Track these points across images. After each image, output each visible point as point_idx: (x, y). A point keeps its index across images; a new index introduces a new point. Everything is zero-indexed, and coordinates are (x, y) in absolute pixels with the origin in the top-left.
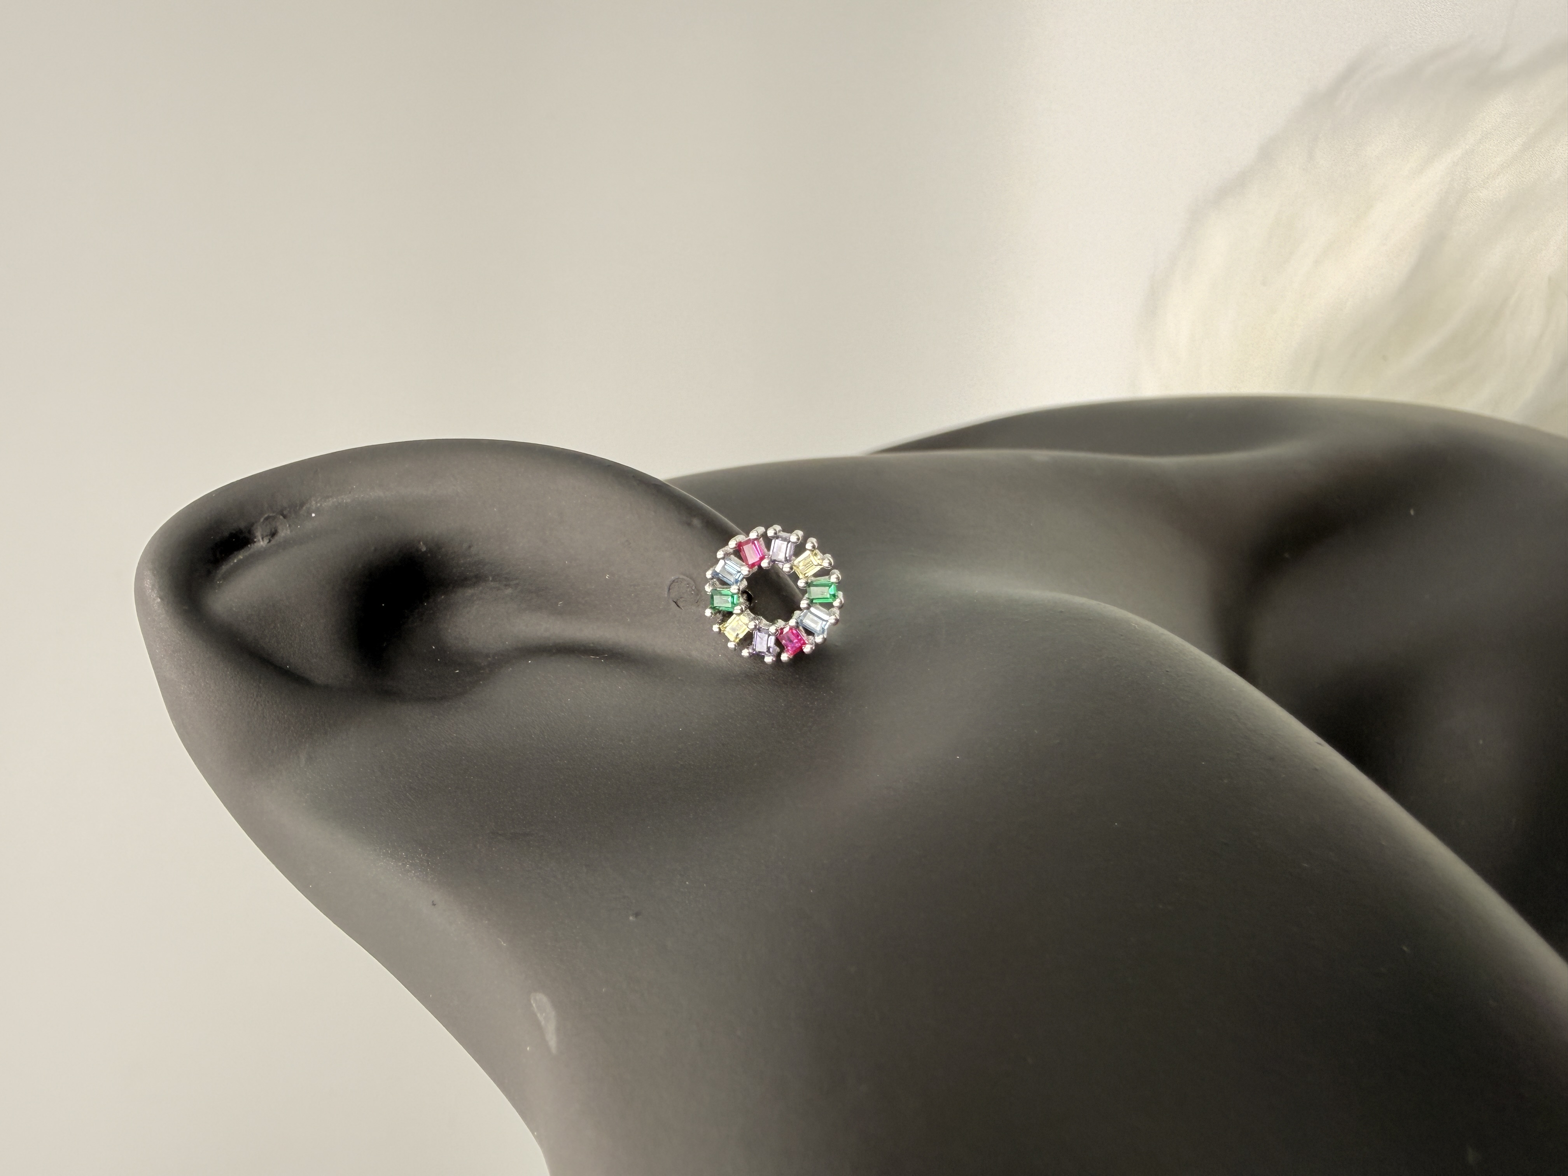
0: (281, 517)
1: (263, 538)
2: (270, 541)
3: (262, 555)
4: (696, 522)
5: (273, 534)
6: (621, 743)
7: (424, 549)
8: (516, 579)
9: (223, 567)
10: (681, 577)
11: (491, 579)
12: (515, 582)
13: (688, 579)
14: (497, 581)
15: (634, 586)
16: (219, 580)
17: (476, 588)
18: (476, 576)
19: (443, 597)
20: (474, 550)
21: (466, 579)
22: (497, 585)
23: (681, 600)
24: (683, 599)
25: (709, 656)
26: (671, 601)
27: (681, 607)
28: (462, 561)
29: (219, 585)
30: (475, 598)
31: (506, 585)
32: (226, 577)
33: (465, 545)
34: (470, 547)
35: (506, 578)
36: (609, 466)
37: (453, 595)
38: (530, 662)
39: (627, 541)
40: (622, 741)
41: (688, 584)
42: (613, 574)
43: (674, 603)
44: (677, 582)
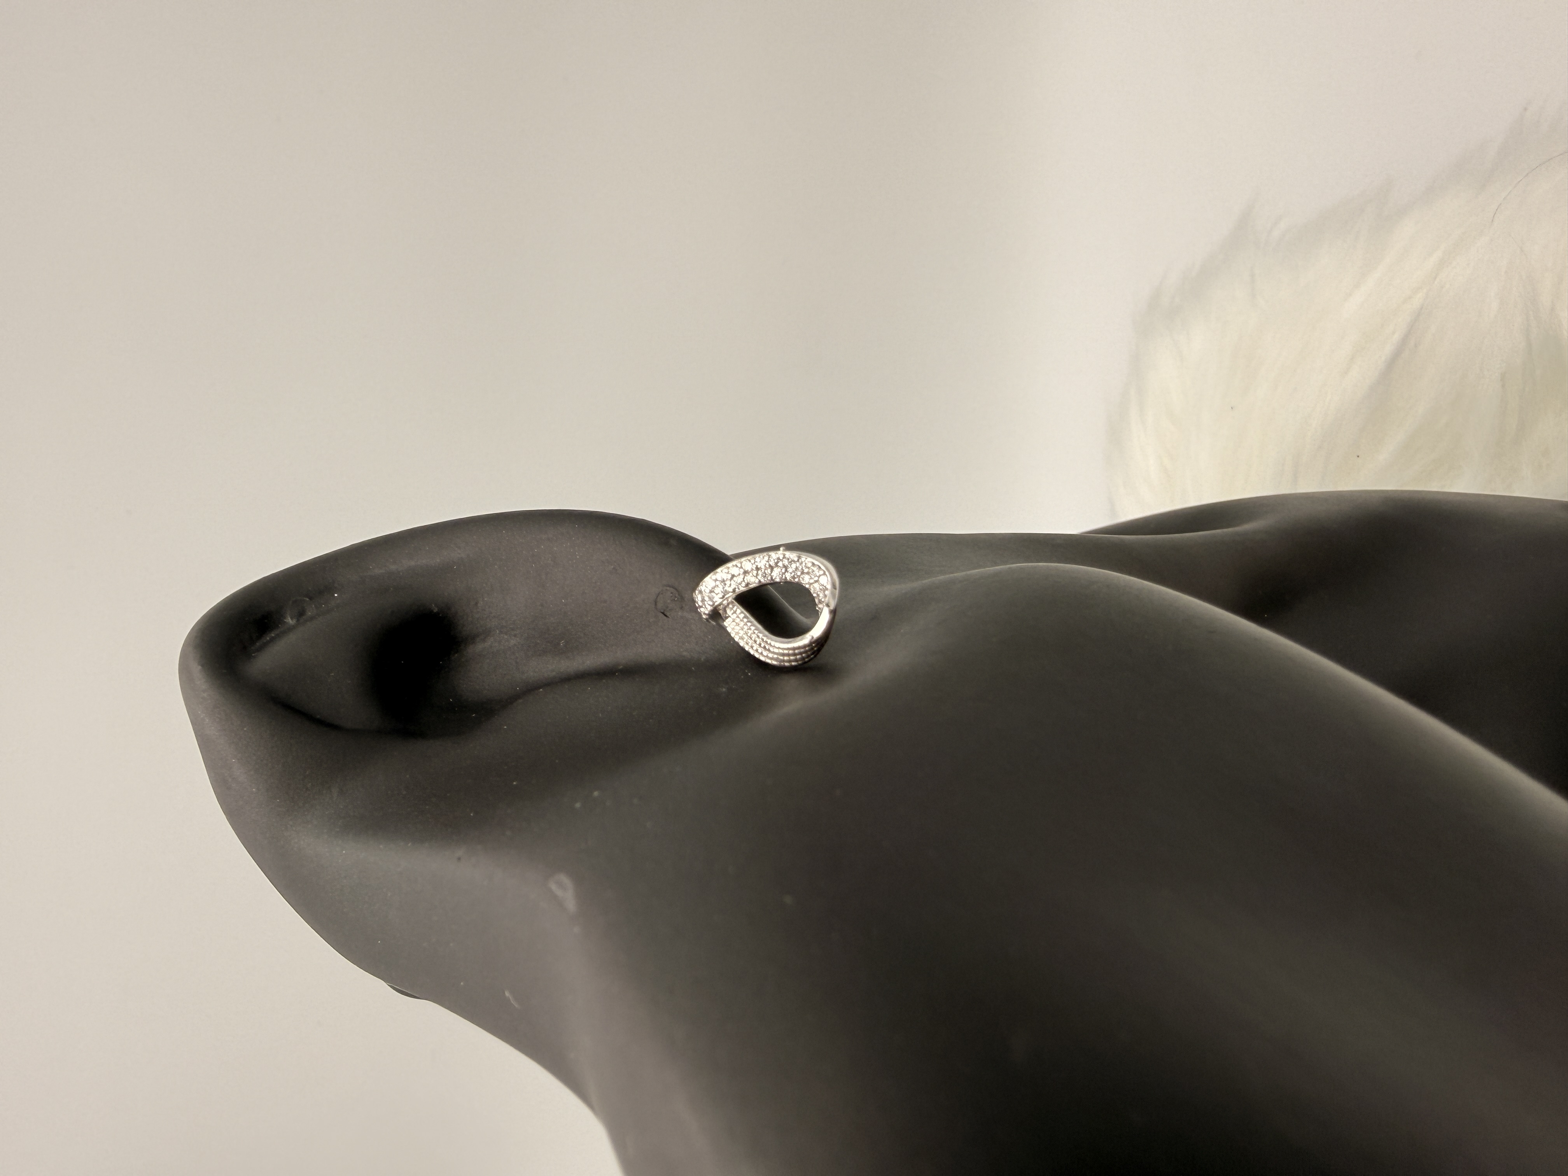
0: (307, 599)
1: (292, 619)
2: (298, 620)
3: (291, 629)
5: (301, 614)
7: (436, 610)
9: (258, 644)
10: (665, 588)
12: (520, 631)
13: (672, 589)
14: (503, 634)
15: (625, 607)
16: (254, 653)
17: (486, 644)
19: (456, 655)
20: (481, 604)
21: (475, 635)
23: (667, 610)
24: (669, 608)
26: (658, 612)
27: (668, 616)
29: (254, 657)
30: (486, 653)
31: (512, 635)
32: (260, 649)
33: (472, 603)
34: (476, 604)
35: (511, 628)
37: (465, 652)
39: (614, 568)
41: (672, 593)
42: (605, 602)
43: (662, 615)
44: (662, 594)
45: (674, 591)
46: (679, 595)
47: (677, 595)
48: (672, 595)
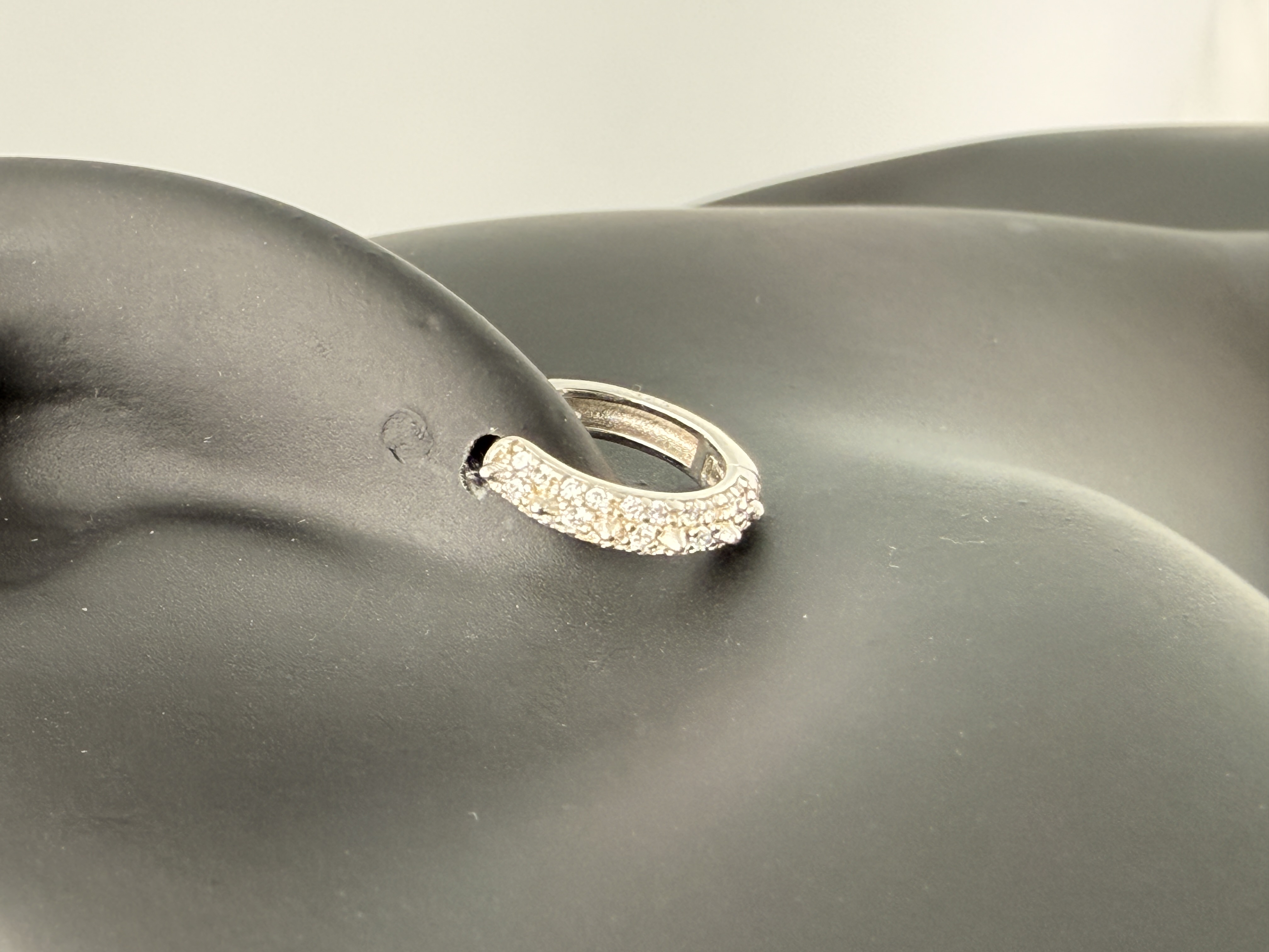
4: (433, 321)
6: (289, 676)
8: (139, 394)
10: (404, 410)
11: (97, 392)
12: (136, 400)
13: (415, 414)
14: (106, 397)
15: (328, 419)
17: (72, 406)
18: (73, 387)
19: (19, 417)
20: (70, 344)
21: (57, 390)
22: (109, 403)
23: (401, 447)
24: (405, 447)
25: (444, 542)
26: (384, 446)
27: (401, 459)
28: (51, 362)
30: (71, 422)
31: (121, 404)
33: (57, 336)
34: (65, 339)
35: (121, 391)
36: (299, 219)
37: (34, 415)
38: (152, 532)
39: (319, 345)
40: (292, 673)
41: (414, 423)
42: (295, 399)
43: (390, 451)
44: (397, 418)
45: (421, 422)
46: (427, 428)
47: (423, 429)
48: (413, 425)
